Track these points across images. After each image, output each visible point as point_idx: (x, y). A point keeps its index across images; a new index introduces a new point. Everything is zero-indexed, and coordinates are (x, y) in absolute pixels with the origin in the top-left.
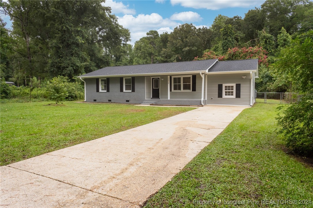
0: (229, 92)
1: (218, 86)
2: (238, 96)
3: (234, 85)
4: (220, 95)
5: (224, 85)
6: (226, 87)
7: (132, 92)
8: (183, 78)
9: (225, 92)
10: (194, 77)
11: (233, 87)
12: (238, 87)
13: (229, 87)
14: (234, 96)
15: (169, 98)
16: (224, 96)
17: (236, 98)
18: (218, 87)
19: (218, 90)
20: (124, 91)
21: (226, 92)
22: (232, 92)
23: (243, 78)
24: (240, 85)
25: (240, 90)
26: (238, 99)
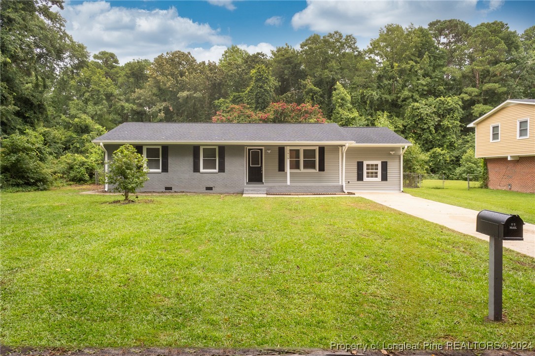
0: (372, 173)
1: (356, 164)
2: (384, 178)
3: (379, 163)
4: (360, 178)
5: (365, 163)
6: (368, 165)
7: (219, 172)
8: (304, 150)
9: (366, 173)
10: (322, 149)
11: (377, 165)
12: (385, 165)
13: (372, 165)
14: (379, 178)
15: (289, 183)
16: (365, 178)
17: (382, 180)
18: (356, 166)
19: (356, 170)
20: (202, 170)
21: (368, 173)
22: (376, 173)
23: (391, 154)
24: (386, 162)
25: (387, 170)
26: (384, 182)
